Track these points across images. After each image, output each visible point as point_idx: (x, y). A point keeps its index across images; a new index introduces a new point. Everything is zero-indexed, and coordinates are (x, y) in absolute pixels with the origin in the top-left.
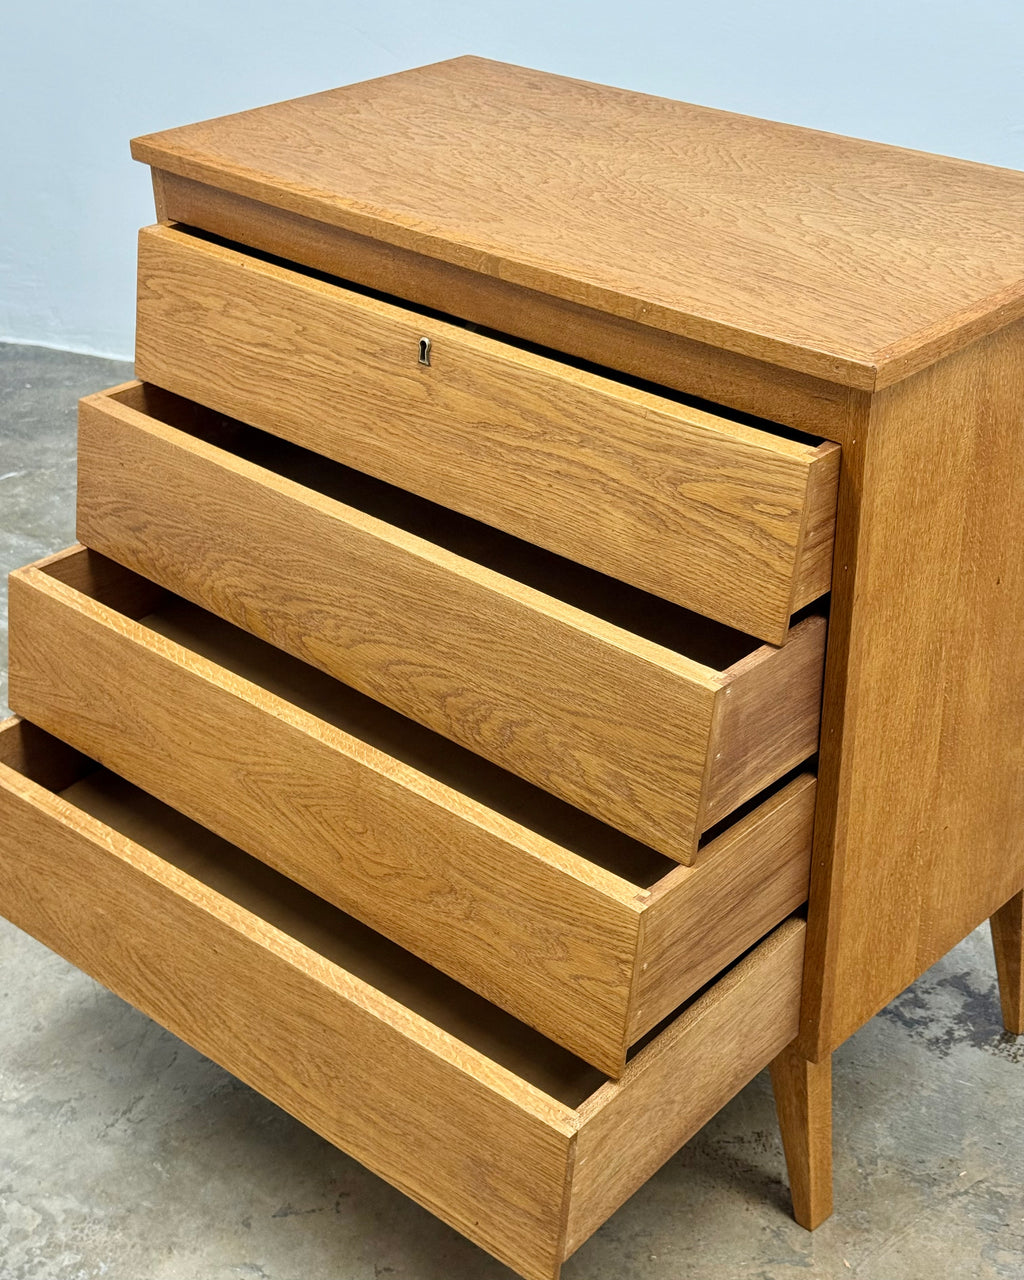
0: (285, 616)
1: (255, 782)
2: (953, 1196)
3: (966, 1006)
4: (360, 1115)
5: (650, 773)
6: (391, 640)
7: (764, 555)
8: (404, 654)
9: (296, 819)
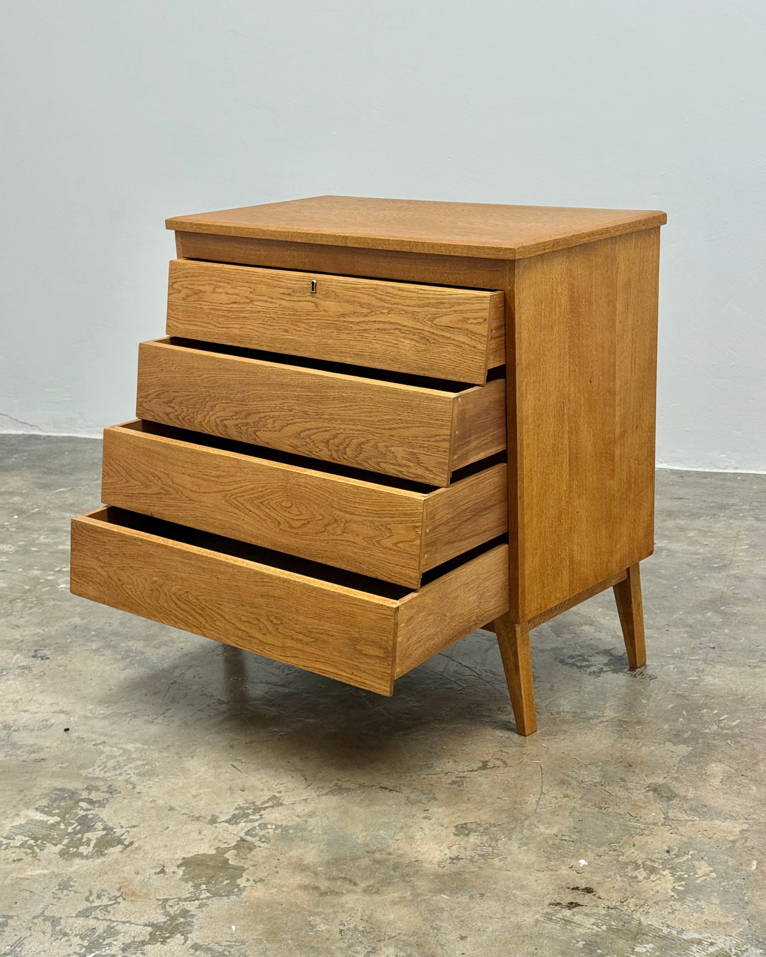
0: (247, 424)
1: (235, 499)
2: (600, 723)
3: (610, 660)
4: (293, 639)
5: (426, 447)
6: (302, 420)
7: (473, 343)
8: (308, 425)
9: (257, 511)
